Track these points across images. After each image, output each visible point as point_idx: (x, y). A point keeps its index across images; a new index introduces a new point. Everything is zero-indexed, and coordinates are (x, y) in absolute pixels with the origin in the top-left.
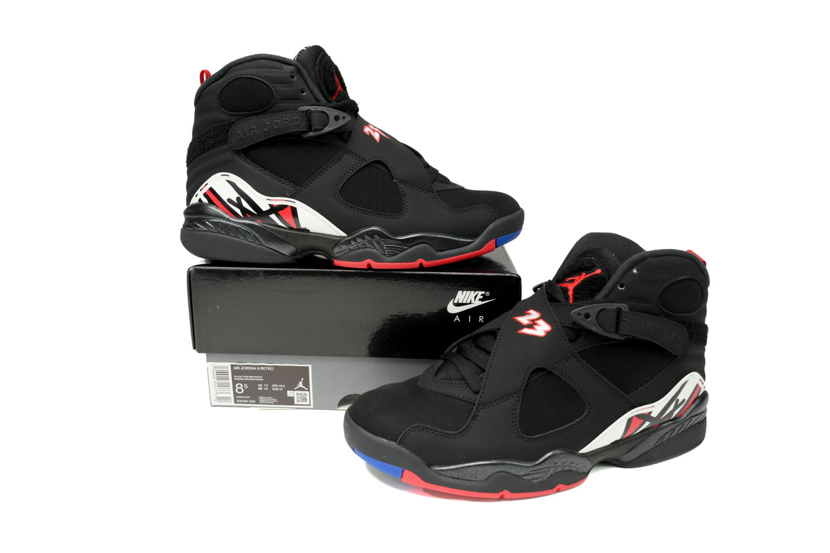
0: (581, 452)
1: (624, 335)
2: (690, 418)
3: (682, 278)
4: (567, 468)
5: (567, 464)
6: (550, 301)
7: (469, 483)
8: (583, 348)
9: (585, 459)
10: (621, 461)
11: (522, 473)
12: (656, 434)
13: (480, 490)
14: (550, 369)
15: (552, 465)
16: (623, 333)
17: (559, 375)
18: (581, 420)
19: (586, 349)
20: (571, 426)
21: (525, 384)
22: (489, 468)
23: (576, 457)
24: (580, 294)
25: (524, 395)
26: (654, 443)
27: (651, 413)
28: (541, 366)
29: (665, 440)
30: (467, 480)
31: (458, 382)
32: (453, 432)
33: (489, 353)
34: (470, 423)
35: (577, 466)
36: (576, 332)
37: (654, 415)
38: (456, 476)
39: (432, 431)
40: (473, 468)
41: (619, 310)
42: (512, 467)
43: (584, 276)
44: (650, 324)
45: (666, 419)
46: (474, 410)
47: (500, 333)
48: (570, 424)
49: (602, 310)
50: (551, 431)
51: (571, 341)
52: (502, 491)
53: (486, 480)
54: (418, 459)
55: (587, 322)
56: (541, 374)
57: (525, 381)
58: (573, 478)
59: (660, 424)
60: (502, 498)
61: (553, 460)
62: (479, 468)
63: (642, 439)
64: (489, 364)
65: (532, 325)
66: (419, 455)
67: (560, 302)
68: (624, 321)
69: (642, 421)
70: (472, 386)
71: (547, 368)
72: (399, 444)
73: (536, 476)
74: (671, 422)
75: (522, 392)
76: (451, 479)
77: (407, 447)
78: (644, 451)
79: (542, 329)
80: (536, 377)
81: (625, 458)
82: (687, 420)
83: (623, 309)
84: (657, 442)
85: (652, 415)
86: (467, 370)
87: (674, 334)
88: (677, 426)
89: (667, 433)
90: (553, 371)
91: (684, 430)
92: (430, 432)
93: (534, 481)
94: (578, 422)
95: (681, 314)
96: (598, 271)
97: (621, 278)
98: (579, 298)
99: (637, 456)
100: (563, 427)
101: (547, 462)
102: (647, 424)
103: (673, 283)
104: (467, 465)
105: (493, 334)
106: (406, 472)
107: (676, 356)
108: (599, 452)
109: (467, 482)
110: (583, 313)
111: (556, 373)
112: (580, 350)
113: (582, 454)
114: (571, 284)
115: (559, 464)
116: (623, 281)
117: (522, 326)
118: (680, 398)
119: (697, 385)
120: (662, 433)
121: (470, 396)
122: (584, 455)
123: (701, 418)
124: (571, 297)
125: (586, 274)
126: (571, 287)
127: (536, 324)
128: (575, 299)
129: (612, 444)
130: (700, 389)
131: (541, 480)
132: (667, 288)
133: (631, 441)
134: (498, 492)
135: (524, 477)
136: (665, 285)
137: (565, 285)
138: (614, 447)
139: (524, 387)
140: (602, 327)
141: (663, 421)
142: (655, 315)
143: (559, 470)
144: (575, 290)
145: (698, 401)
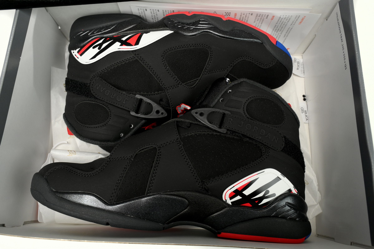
69: (127, 42)
102: (124, 39)
113: (171, 30)
130: (78, 52)
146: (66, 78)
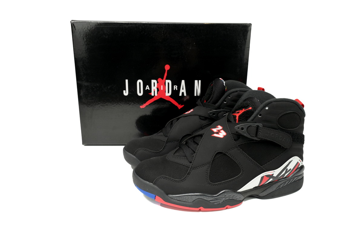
0: (238, 191)
1: (260, 138)
2: (293, 178)
3: (289, 112)
4: (231, 198)
5: (231, 196)
6: (228, 122)
7: (185, 203)
8: (241, 144)
9: (240, 195)
10: (259, 196)
11: (209, 200)
12: (276, 184)
13: (190, 206)
14: (224, 153)
15: (224, 197)
16: (259, 137)
17: (229, 156)
18: (239, 177)
19: (242, 144)
20: (233, 179)
21: (212, 159)
22: (194, 197)
23: (235, 193)
24: (241, 118)
25: (212, 164)
26: (275, 188)
27: (273, 174)
28: (220, 151)
29: (281, 187)
30: (184, 201)
31: (183, 157)
32: (178, 180)
33: (198, 144)
34: (187, 176)
35: (237, 197)
36: (238, 136)
37: (275, 175)
38: (179, 200)
39: (169, 179)
40: (186, 196)
41: (258, 126)
42: (205, 196)
43: (244, 110)
44: (273, 133)
45: (281, 178)
46: (189, 170)
47: (204, 136)
48: (233, 178)
49: (250, 126)
50: (224, 181)
51: (235, 140)
52: (200, 207)
53: (193, 202)
54: (162, 191)
55: (242, 132)
56: (220, 155)
57: (213, 158)
58: (235, 203)
59: (278, 180)
60: (200, 210)
61: (224, 194)
62: (189, 196)
63: (269, 186)
64: (197, 150)
65: (218, 133)
66: (162, 190)
67: (231, 122)
68: (260, 132)
69: (269, 178)
70: (189, 160)
71: (223, 152)
72: (154, 184)
73: (216, 201)
74: (284, 179)
75: (211, 163)
76: (177, 201)
77: (158, 186)
78: (270, 192)
79: (222, 134)
80: (218, 156)
81: (261, 195)
82: (292, 178)
83: (260, 126)
84: (277, 188)
85: (273, 175)
86: (188, 152)
87: (285, 138)
88: (287, 181)
89: (282, 184)
90: (226, 154)
91: (291, 183)
92: (168, 179)
93: (215, 203)
94: (237, 177)
95: (289, 129)
96: (250, 108)
97: (260, 112)
98: (240, 120)
99: (267, 194)
100: (230, 180)
101: (221, 195)
102: (271, 180)
103: (285, 114)
104: (184, 195)
105: (201, 136)
106: (157, 196)
107: (286, 149)
108: (247, 192)
109: (184, 202)
110: (240, 127)
111: (228, 155)
112: (239, 144)
113: (239, 192)
114: (238, 114)
115: (227, 196)
116: (261, 113)
117: (214, 133)
118: (288, 168)
119: (298, 162)
120: (279, 184)
121: (188, 164)
122: (239, 193)
123: (300, 177)
124: (237, 120)
125: (245, 110)
126: (238, 115)
127: (220, 132)
128: (239, 121)
129: (254, 188)
130: (300, 164)
131: (218, 203)
132: (281, 116)
133: (263, 187)
134: (198, 208)
135: (210, 202)
136: (280, 115)
137: (235, 114)
138: (255, 189)
139: (212, 161)
140: (249, 134)
141: (280, 179)
142: (276, 129)
143: (227, 199)
144: (239, 116)
145: (298, 170)
146: (304, 144)
